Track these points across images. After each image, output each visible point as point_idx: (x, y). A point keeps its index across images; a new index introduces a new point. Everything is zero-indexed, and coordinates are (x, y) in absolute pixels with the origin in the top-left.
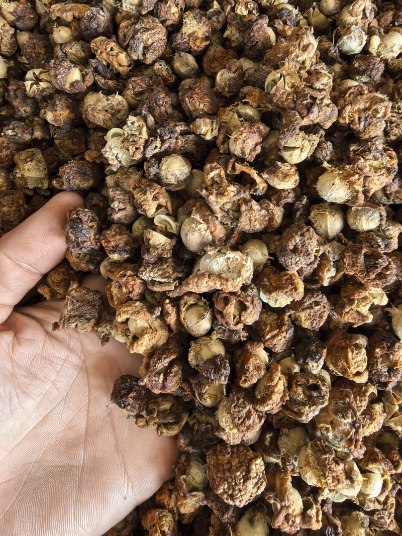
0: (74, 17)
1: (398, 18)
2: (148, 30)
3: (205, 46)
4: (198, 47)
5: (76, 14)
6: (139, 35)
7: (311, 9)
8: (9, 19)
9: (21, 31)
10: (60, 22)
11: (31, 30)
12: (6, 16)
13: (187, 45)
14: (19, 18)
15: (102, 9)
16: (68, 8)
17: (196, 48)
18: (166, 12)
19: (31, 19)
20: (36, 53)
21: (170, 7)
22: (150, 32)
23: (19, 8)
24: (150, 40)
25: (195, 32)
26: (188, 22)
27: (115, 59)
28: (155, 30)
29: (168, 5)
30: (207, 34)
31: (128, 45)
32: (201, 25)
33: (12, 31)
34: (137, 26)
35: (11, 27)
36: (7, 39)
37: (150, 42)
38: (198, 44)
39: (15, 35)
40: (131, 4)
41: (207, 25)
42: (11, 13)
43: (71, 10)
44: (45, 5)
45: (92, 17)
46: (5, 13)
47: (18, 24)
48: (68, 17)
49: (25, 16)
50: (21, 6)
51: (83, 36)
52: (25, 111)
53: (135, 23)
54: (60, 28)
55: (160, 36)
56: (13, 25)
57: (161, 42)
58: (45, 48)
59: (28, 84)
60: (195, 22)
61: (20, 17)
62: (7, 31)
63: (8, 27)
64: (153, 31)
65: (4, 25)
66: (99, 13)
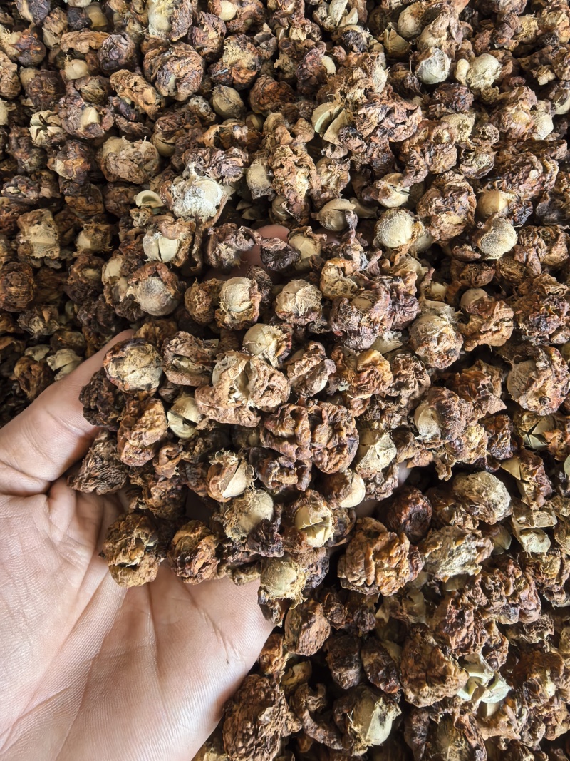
0: (91, 48)
1: (496, 38)
2: (179, 59)
3: (251, 77)
4: (242, 78)
5: (93, 44)
6: (168, 65)
7: (387, 30)
8: (10, 53)
9: (25, 67)
10: (73, 54)
11: (37, 66)
12: (7, 50)
13: (228, 76)
14: (23, 52)
15: (124, 36)
16: (82, 37)
17: (240, 80)
18: (203, 38)
19: (38, 52)
20: (43, 93)
21: (207, 31)
22: (182, 61)
23: (23, 40)
24: (182, 70)
25: (238, 61)
26: (230, 49)
27: (139, 96)
28: (188, 59)
29: (204, 30)
30: (254, 63)
31: (156, 78)
32: (245, 52)
33: (15, 67)
34: (166, 55)
35: (13, 62)
36: (8, 77)
37: (182, 74)
38: (242, 75)
39: (18, 73)
40: (160, 30)
41: (253, 52)
42: (13, 46)
43: (86, 39)
44: (55, 35)
45: (112, 47)
46: (6, 46)
47: (21, 59)
48: (83, 47)
49: (30, 49)
50: (25, 36)
51: (101, 69)
52: (29, 163)
53: (164, 52)
54: (73, 61)
55: (195, 66)
56: (15, 60)
57: (196, 72)
58: (55, 86)
59: (33, 129)
60: (238, 49)
61: (24, 50)
62: (8, 67)
63: (9, 63)
64: (186, 61)
65: (4, 61)
66: (120, 41)
